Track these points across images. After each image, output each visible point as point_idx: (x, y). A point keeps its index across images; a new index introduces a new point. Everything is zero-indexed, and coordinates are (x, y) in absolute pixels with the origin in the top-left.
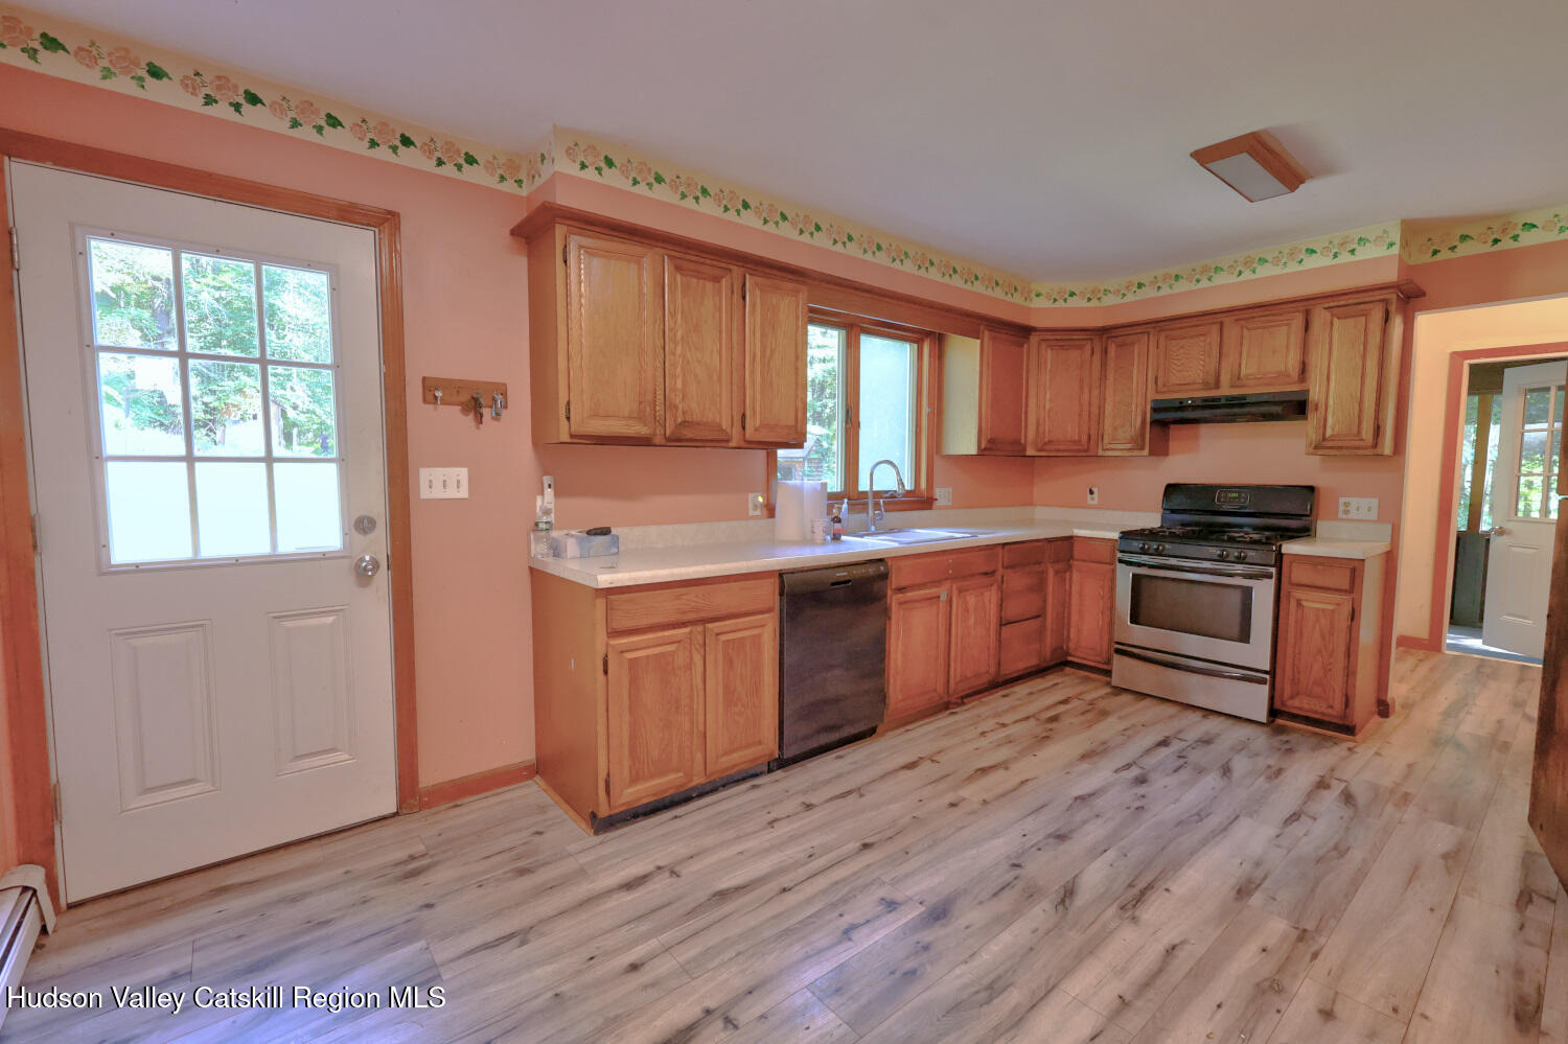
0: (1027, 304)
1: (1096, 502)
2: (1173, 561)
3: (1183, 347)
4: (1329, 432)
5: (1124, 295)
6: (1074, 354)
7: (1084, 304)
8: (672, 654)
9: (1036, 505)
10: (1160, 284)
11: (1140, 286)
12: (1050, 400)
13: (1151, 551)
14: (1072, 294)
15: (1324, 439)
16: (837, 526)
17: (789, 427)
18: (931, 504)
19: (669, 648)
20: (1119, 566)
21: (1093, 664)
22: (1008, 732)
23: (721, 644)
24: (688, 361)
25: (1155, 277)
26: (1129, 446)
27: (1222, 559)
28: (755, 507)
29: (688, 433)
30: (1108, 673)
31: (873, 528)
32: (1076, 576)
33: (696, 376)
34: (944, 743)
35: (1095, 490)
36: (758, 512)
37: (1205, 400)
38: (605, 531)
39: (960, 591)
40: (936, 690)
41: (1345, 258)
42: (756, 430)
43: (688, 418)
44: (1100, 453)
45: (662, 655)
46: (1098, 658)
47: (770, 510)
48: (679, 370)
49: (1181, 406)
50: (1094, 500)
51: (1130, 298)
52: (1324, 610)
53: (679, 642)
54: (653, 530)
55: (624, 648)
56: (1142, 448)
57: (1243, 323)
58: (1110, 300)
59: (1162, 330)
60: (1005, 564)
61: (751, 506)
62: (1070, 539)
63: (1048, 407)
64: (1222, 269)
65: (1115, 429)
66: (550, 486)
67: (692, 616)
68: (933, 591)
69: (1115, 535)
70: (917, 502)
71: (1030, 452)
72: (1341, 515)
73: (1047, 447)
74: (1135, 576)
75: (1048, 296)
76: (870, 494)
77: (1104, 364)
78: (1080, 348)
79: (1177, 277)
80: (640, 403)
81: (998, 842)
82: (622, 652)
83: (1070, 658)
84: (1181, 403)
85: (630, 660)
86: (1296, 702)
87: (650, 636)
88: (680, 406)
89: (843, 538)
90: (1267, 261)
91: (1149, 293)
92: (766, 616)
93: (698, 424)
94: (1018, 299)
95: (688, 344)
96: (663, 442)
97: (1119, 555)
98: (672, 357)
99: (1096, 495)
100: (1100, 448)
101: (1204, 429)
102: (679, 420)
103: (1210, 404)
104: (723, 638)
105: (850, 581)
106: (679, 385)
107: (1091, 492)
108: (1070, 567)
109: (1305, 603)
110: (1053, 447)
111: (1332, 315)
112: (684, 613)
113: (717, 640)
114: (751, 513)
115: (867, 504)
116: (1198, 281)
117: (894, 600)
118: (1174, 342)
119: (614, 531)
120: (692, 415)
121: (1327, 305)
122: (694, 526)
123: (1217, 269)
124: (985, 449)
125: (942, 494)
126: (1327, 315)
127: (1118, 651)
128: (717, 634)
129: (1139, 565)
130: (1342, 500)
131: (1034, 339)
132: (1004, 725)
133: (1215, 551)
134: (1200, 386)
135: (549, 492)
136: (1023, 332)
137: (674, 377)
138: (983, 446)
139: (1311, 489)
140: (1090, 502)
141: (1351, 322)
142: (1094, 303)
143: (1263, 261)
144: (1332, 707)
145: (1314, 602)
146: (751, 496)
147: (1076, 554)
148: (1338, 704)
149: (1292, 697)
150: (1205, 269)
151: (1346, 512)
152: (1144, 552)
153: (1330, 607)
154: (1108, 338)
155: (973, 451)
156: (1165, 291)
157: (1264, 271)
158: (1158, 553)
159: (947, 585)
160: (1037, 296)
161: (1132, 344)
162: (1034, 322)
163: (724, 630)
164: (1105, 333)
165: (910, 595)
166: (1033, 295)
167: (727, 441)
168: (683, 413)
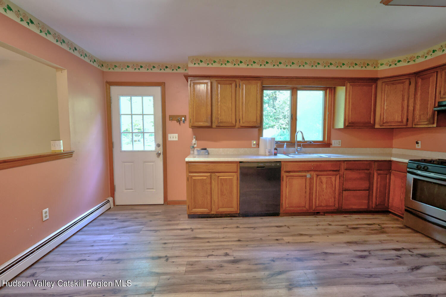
0: (376, 69)
2: (432, 175)
5: (426, 57)
7: (406, 64)
9: (393, 148)
10: (443, 49)
11: (434, 51)
12: (386, 106)
13: (421, 169)
14: (399, 61)
16: (275, 151)
17: (254, 122)
18: (330, 146)
19: (204, 178)
20: (409, 175)
21: (397, 213)
23: (219, 179)
24: (222, 107)
25: (441, 46)
26: (427, 123)
28: (254, 144)
29: (221, 125)
31: (297, 152)
32: (392, 177)
33: (224, 110)
34: (298, 224)
35: (419, 142)
36: (255, 146)
38: (205, 149)
39: (317, 175)
40: (305, 207)
42: (243, 123)
43: (222, 121)
44: (416, 126)
45: (202, 179)
47: (258, 145)
48: (219, 109)
50: (419, 146)
51: (429, 57)
53: (207, 177)
54: (221, 149)
55: (193, 176)
56: (433, 124)
59: (443, 70)
60: (345, 168)
61: (252, 144)
62: (390, 161)
63: (385, 108)
65: (421, 116)
66: (194, 138)
67: (211, 171)
68: (304, 174)
70: (323, 145)
71: (377, 126)
73: (385, 125)
74: (415, 180)
75: (387, 64)
77: (415, 88)
78: (403, 83)
80: (207, 118)
83: (390, 210)
85: (194, 179)
87: (199, 174)
88: (220, 118)
89: (278, 155)
91: (437, 54)
92: (234, 173)
93: (225, 122)
94: (370, 68)
95: (221, 102)
96: (215, 127)
97: (408, 170)
98: (217, 106)
99: (420, 144)
100: (413, 124)
102: (219, 122)
105: (264, 167)
106: (219, 112)
107: (417, 143)
108: (389, 173)
110: (388, 125)
112: (209, 170)
114: (253, 146)
115: (295, 145)
117: (284, 174)
119: (207, 149)
122: (233, 149)
124: (347, 126)
125: (335, 142)
127: (406, 210)
128: (218, 176)
129: (417, 174)
131: (379, 83)
132: (330, 225)
135: (194, 140)
136: (375, 80)
140: (417, 147)
142: (412, 63)
146: (252, 141)
147: (393, 168)
152: (418, 169)
154: (418, 77)
155: (342, 127)
158: (425, 170)
159: (312, 173)
160: (381, 65)
161: (430, 77)
162: (379, 76)
163: (221, 176)
164: (417, 74)
165: (291, 174)
166: (379, 65)
167: (235, 126)
168: (220, 120)
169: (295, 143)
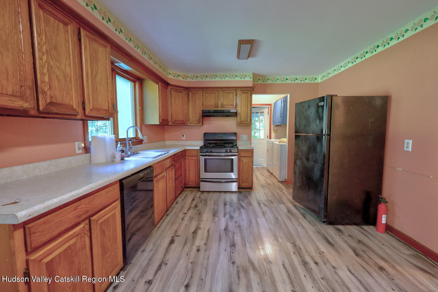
0: (167, 76)
1: (184, 139)
2: (215, 154)
3: (209, 96)
4: (242, 120)
5: (193, 79)
6: (181, 94)
7: (182, 79)
8: (75, 244)
9: (166, 140)
10: (202, 77)
11: (197, 77)
13: (209, 152)
14: (179, 76)
15: (241, 122)
16: (123, 154)
17: (106, 110)
18: (142, 142)
20: (200, 157)
21: (193, 186)
22: (189, 216)
23: (99, 225)
24: (52, 67)
25: (201, 75)
26: (197, 122)
27: (226, 152)
28: (79, 149)
29: (54, 110)
30: (199, 187)
31: (129, 153)
32: (187, 161)
33: (57, 77)
34: (174, 228)
35: (184, 135)
36: (81, 151)
37: (215, 110)
39: (168, 172)
41: (243, 79)
42: (91, 110)
43: (54, 101)
44: (188, 124)
45: (69, 247)
46: (195, 184)
47: (87, 150)
48: (45, 70)
49: (210, 112)
50: (184, 138)
51: (194, 80)
52: (247, 162)
53: (77, 235)
55: (40, 259)
56: (200, 123)
57: (223, 91)
58: (189, 80)
59: (203, 91)
61: (77, 148)
62: (185, 150)
63: (174, 109)
64: (217, 77)
65: (193, 117)
67: (84, 217)
68: (163, 174)
69: (199, 148)
70: (138, 141)
71: (170, 124)
72: (241, 139)
73: (174, 122)
74: (205, 159)
75: (172, 75)
76: (127, 140)
77: (188, 98)
78: (182, 92)
79: (207, 77)
80: (22, 86)
81: (222, 257)
82: (40, 261)
83: (187, 186)
84: (209, 111)
85: (47, 264)
86: (243, 185)
87: (60, 240)
88: (49, 93)
89: (126, 159)
90: (227, 76)
91: (199, 79)
93: (60, 104)
94: (165, 73)
95: (51, 56)
96: (38, 115)
97: (200, 154)
98: (41, 61)
99: (184, 137)
100: (188, 123)
101: (212, 118)
102: (48, 101)
103: (216, 112)
104: (100, 222)
105: (144, 177)
106: (46, 79)
107: (183, 136)
108: (185, 159)
109: (243, 161)
110: (176, 122)
111: (241, 92)
112: (80, 216)
113: (97, 223)
114: (77, 152)
116: (212, 78)
117: (155, 180)
118: (207, 94)
120: (56, 99)
121: (240, 90)
123: (216, 76)
124: (161, 123)
125: (146, 139)
126: (240, 92)
127: (202, 181)
129: (206, 156)
130: (241, 136)
131: (170, 88)
132: (186, 213)
133: (224, 150)
134: (214, 107)
136: (167, 84)
137: (43, 74)
138: (161, 122)
139: (236, 133)
140: (183, 139)
141: (245, 94)
142: (184, 80)
143: (226, 76)
144: (249, 184)
145: (245, 160)
146: (77, 143)
147: (188, 155)
148: (251, 183)
149: (242, 184)
150: (213, 76)
151: (242, 138)
152: (207, 152)
153: (248, 161)
154: (189, 91)
155: (158, 123)
156: (204, 80)
157: (227, 79)
158: (211, 152)
160: (170, 74)
161: (196, 93)
162: (170, 82)
163: (100, 217)
164: (187, 89)
165: (158, 177)
166: (168, 74)
167: (76, 115)
168: (51, 97)
169: (126, 141)
